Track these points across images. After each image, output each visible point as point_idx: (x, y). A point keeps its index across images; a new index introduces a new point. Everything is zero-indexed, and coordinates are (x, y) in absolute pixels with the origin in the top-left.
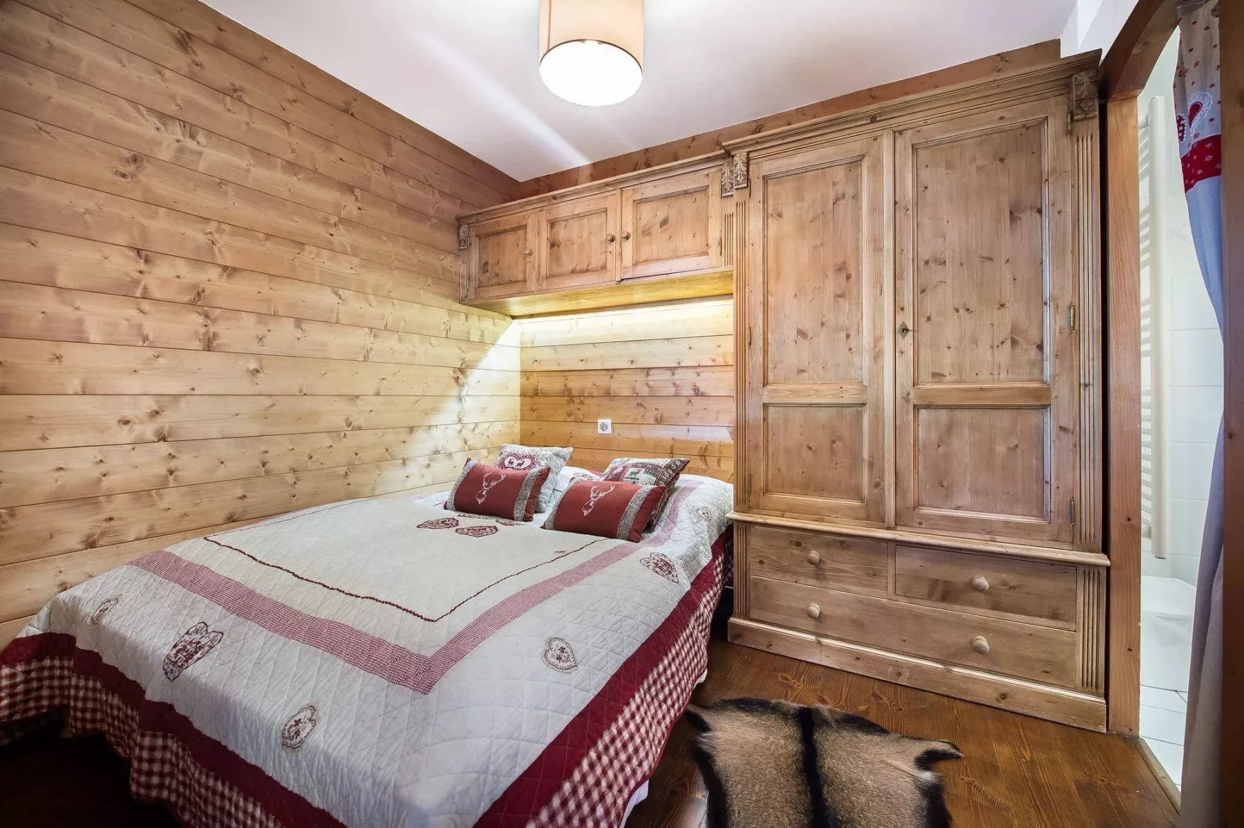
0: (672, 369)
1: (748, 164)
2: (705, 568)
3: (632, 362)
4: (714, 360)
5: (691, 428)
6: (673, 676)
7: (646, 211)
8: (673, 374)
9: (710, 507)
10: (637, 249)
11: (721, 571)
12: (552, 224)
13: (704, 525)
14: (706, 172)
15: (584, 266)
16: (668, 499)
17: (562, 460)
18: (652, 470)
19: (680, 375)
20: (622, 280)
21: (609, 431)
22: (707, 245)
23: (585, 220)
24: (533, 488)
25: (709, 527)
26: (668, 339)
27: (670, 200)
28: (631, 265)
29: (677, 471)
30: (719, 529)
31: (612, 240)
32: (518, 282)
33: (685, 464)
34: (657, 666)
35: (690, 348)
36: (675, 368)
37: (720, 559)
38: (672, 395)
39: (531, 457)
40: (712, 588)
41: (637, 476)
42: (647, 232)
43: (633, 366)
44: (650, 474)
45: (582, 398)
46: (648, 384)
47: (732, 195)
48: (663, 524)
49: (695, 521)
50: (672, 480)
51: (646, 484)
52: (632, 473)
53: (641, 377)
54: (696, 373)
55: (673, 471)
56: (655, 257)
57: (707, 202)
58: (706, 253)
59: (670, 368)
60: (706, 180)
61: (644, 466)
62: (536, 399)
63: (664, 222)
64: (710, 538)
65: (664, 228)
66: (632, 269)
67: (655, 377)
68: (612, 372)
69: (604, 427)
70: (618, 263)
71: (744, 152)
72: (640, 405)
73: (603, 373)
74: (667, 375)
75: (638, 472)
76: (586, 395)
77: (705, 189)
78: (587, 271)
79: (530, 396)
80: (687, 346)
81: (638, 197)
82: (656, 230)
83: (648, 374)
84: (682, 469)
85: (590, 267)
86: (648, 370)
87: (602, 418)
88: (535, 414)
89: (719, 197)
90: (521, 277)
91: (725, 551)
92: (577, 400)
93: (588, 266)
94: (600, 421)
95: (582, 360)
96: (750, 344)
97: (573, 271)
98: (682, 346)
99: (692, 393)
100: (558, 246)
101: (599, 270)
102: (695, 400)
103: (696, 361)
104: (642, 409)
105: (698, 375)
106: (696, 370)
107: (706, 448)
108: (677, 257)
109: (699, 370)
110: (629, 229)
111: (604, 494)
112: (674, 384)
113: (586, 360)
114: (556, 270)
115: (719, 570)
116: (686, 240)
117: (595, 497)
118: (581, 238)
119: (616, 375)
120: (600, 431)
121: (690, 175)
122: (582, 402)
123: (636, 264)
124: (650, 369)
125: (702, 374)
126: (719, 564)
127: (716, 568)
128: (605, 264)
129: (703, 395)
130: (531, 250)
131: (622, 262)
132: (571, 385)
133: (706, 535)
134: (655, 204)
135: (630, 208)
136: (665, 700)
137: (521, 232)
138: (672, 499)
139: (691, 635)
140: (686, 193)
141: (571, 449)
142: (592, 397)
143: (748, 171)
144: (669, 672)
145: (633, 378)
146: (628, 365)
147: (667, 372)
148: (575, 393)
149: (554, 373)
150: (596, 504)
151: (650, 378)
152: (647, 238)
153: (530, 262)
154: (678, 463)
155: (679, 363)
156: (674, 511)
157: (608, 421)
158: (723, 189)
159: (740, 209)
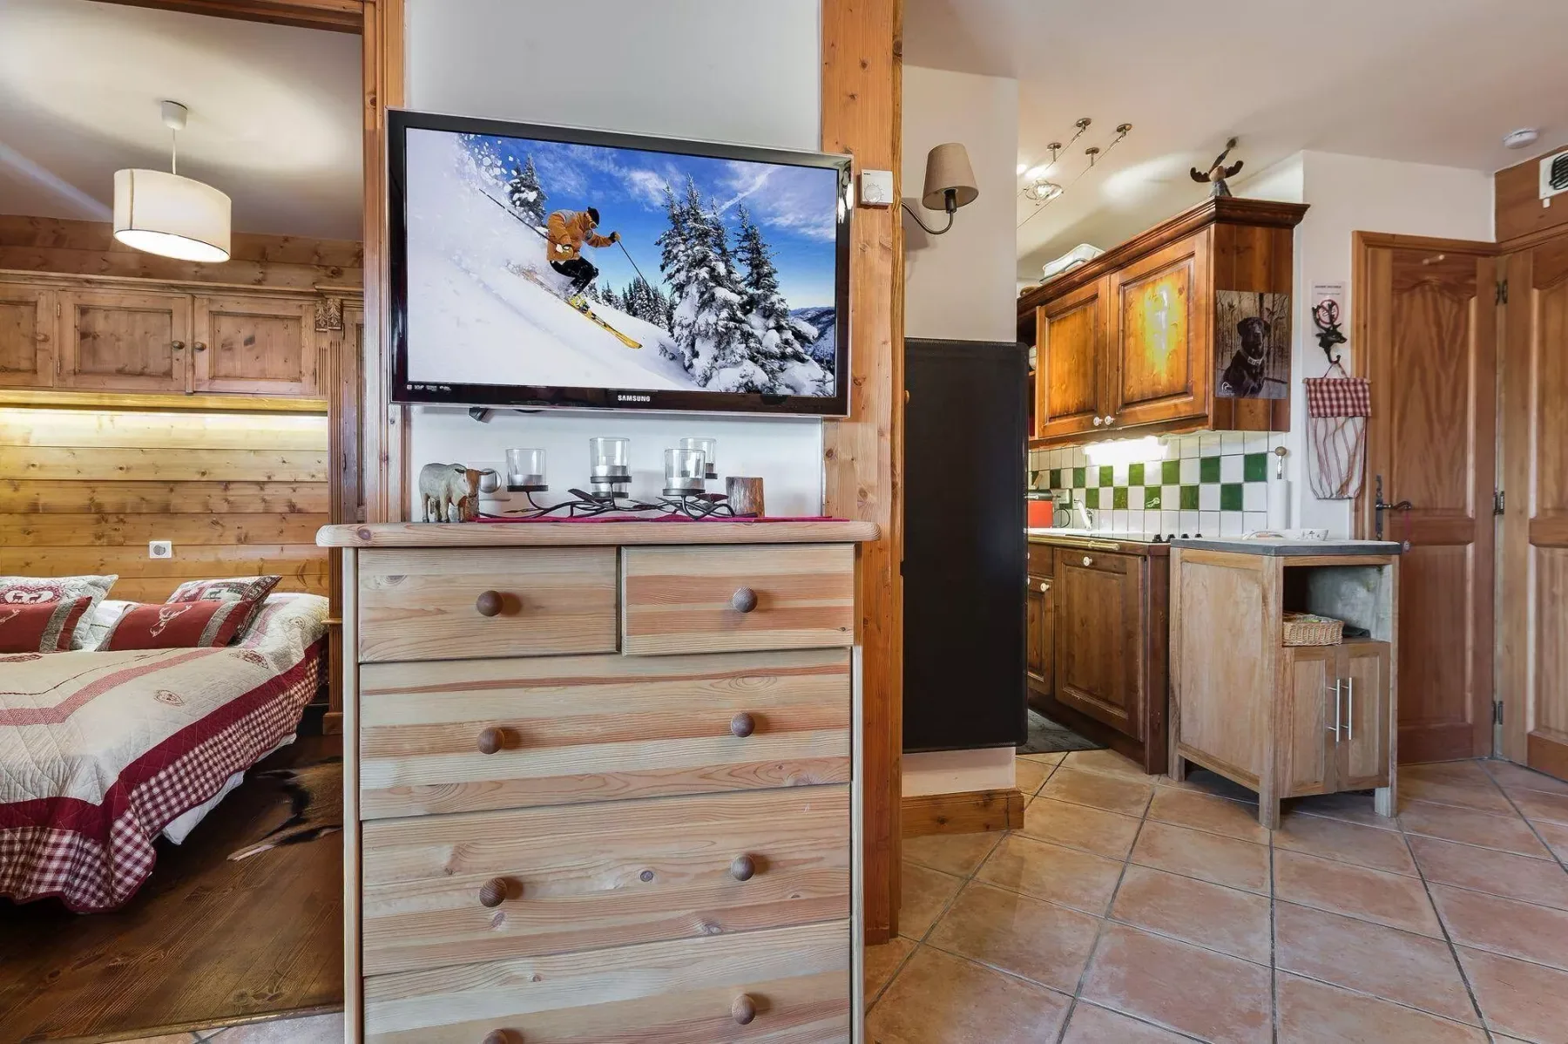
0: (261, 484)
1: (341, 310)
2: (297, 666)
3: (204, 474)
4: (313, 476)
5: (284, 546)
6: (263, 722)
7: (227, 327)
8: (262, 489)
9: (303, 616)
10: (214, 363)
11: (315, 672)
12: (84, 311)
13: (297, 631)
14: (300, 303)
15: (139, 368)
16: (256, 616)
17: (102, 589)
18: (239, 588)
19: (269, 491)
20: (195, 392)
21: (168, 554)
22: (301, 372)
23: (138, 317)
24: (67, 621)
25: (302, 633)
26: (255, 451)
27: (256, 320)
28: (206, 377)
29: (268, 589)
30: (314, 635)
31: (181, 346)
32: (18, 370)
33: (277, 581)
34: (249, 714)
35: (284, 462)
36: (264, 482)
37: (315, 662)
38: (261, 511)
39: (51, 589)
40: (304, 680)
41: (218, 595)
42: (227, 346)
43: (205, 478)
44: (235, 592)
45: (121, 516)
46: (226, 500)
47: (326, 332)
48: (250, 636)
49: (288, 629)
50: (261, 596)
51: (230, 600)
52: (211, 594)
53: (217, 492)
54: (292, 488)
55: (262, 588)
56: (238, 372)
57: (300, 333)
58: (299, 380)
59: (257, 483)
60: (298, 310)
61: (227, 585)
62: (34, 518)
63: (250, 341)
64: (304, 642)
65: (249, 346)
66: (208, 383)
67: (235, 493)
68: (171, 485)
69: (158, 550)
70: (189, 375)
71: (338, 299)
72: (216, 523)
73: (159, 485)
74: (254, 490)
75: (220, 592)
76: (128, 511)
77: (298, 319)
78: (141, 374)
79: (24, 514)
80: (280, 460)
81: (215, 308)
82: (239, 346)
83: (226, 488)
84: (274, 586)
85: (147, 371)
86: (227, 484)
87: (154, 539)
88: (31, 538)
89: (313, 330)
90: (25, 365)
91: (321, 657)
92: (113, 519)
93: (143, 369)
94: (153, 543)
95: (121, 468)
96: (345, 469)
97: (121, 372)
98: (274, 459)
99: (286, 509)
100: (95, 338)
101: (161, 377)
102: (290, 517)
103: (291, 476)
104: (218, 527)
105: (294, 491)
106: (292, 486)
107: (304, 567)
108: (266, 378)
109: (294, 486)
110: (204, 339)
111: (177, 614)
112: (264, 500)
113: (128, 469)
114: (89, 366)
115: (313, 671)
116: (275, 362)
117: (166, 618)
118: (132, 335)
119: (178, 488)
120: (153, 555)
121: (281, 302)
122: (122, 521)
123: (213, 378)
124: (229, 482)
125: (298, 490)
126: (314, 667)
127: (310, 669)
128: (171, 370)
129: (300, 512)
130: (46, 335)
131: (194, 373)
132: (99, 498)
133: (299, 640)
134: (239, 320)
135: (206, 319)
136: (256, 736)
137: (25, 310)
138: (261, 615)
139: (280, 703)
140: (276, 317)
141: (116, 577)
142: (140, 514)
143: (342, 316)
144: (259, 720)
145: (208, 492)
146: (197, 477)
147: (253, 486)
148: (108, 509)
149: (72, 484)
150: (168, 624)
151: (231, 493)
152: (228, 354)
153: (44, 350)
154: (269, 580)
155: (269, 477)
156: (264, 623)
157: (167, 544)
158: (317, 324)
159: (334, 347)
